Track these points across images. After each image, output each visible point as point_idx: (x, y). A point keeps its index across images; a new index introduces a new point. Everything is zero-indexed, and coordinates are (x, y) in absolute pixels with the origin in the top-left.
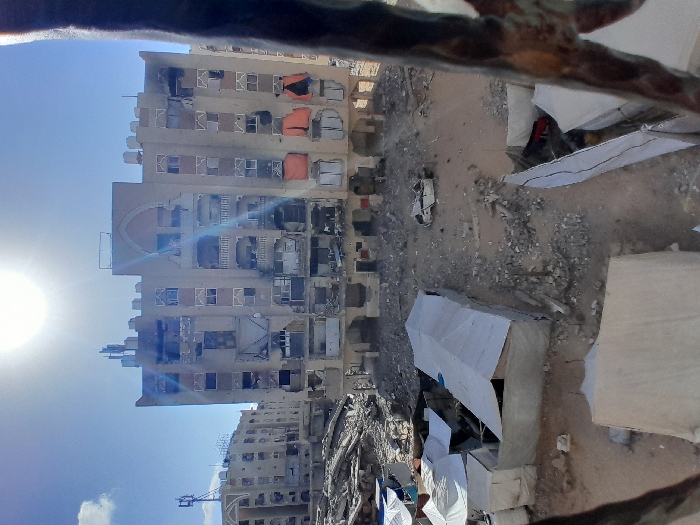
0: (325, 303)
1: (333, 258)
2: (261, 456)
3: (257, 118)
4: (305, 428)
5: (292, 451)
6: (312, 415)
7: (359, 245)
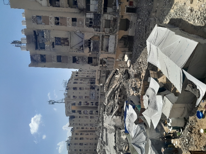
0: (109, 27)
1: (115, 5)
2: (80, 89)
4: (98, 80)
5: (92, 88)
6: (101, 75)
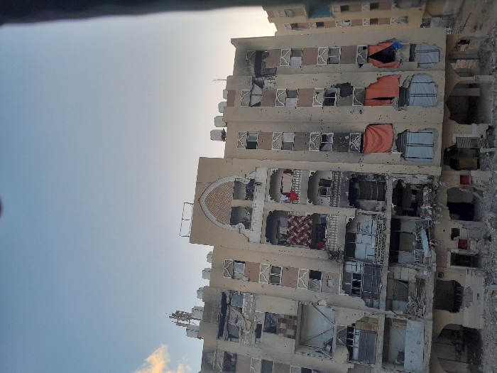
0: (406, 300)
1: (419, 246)
3: (338, 91)
7: (455, 233)
